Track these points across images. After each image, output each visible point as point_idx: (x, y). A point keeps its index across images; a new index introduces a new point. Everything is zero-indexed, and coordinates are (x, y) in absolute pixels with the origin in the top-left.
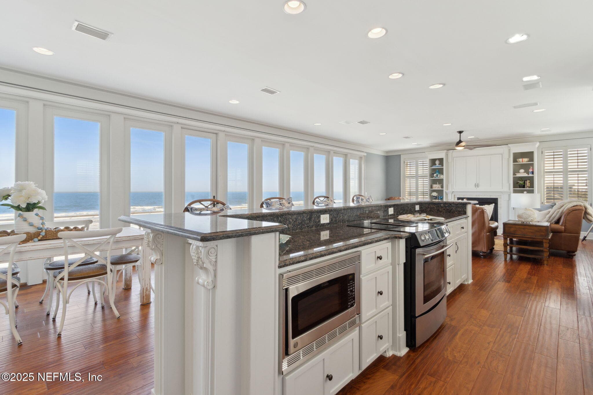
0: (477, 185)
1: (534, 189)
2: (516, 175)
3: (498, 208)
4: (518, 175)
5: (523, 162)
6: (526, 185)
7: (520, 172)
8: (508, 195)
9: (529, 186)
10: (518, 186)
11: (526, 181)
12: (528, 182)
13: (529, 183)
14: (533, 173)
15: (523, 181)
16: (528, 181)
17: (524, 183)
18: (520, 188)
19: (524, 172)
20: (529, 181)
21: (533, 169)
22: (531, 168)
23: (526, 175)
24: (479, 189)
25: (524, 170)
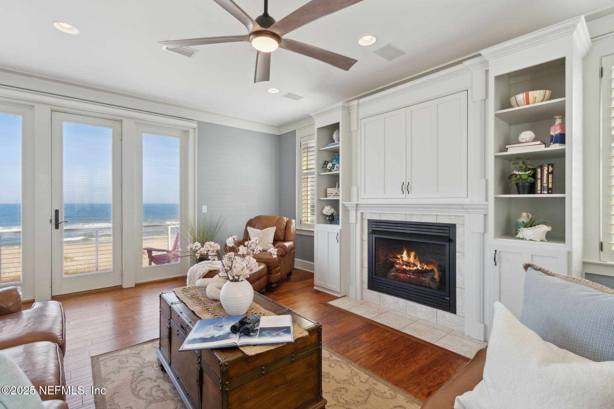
0: (406, 188)
1: (566, 195)
2: (506, 150)
3: (458, 255)
4: (513, 150)
5: (528, 103)
6: (539, 181)
7: (520, 140)
8: (483, 215)
9: (550, 186)
10: (515, 187)
11: (539, 170)
12: (546, 172)
13: (550, 176)
14: (561, 139)
15: (529, 169)
16: (546, 169)
17: (534, 176)
18: (519, 193)
19: (534, 140)
20: (551, 169)
21: (563, 126)
22: (558, 121)
23: (539, 148)
24: (412, 199)
25: (534, 132)
